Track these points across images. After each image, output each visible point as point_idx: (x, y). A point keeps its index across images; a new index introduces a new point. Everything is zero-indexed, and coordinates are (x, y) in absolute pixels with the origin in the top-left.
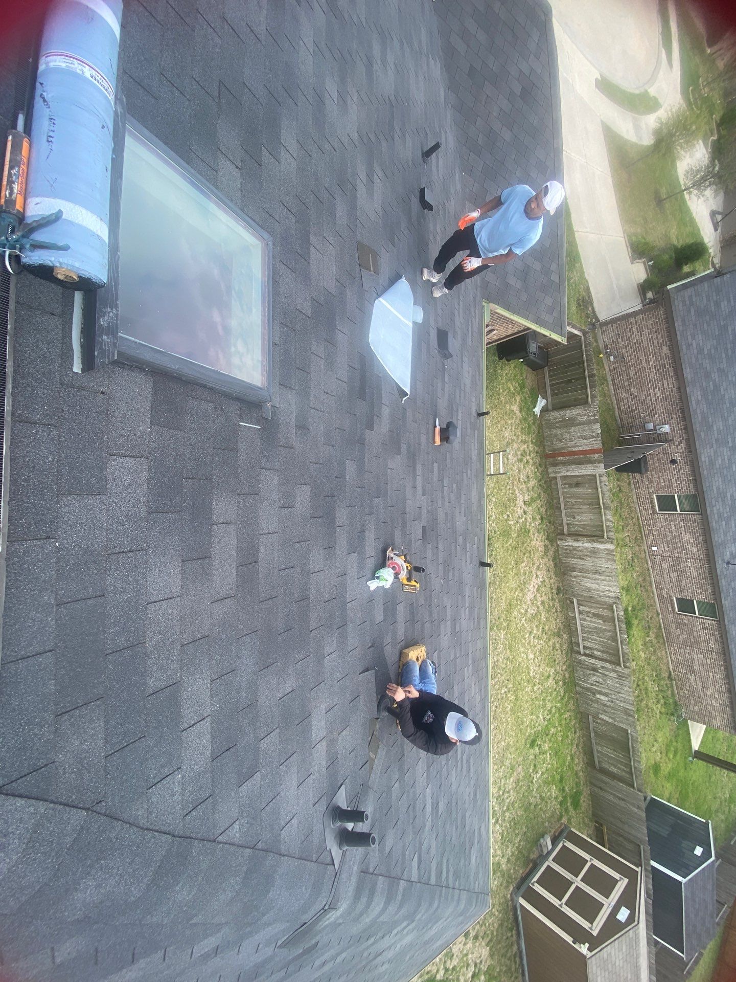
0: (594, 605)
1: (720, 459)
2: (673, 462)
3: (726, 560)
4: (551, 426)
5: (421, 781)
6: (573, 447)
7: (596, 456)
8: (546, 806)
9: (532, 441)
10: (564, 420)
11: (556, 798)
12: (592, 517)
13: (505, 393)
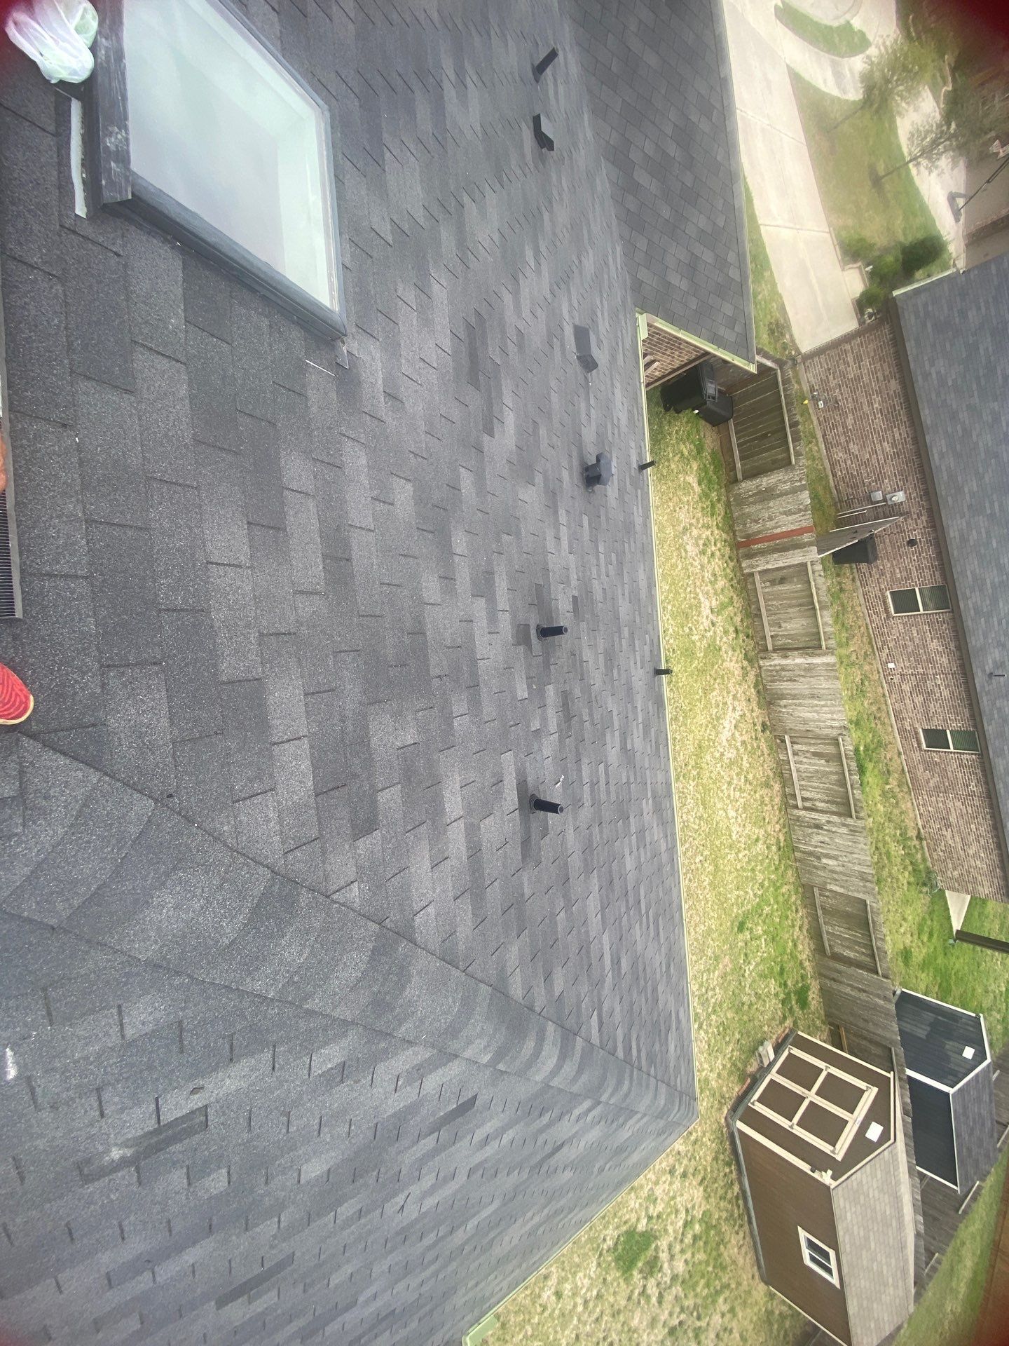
0: (813, 741)
1: (974, 532)
2: (912, 543)
3: (988, 672)
4: (741, 502)
5: (595, 921)
6: (773, 528)
7: (806, 537)
8: (764, 1006)
9: (717, 525)
10: (760, 492)
11: (776, 995)
12: (804, 623)
13: (676, 459)
